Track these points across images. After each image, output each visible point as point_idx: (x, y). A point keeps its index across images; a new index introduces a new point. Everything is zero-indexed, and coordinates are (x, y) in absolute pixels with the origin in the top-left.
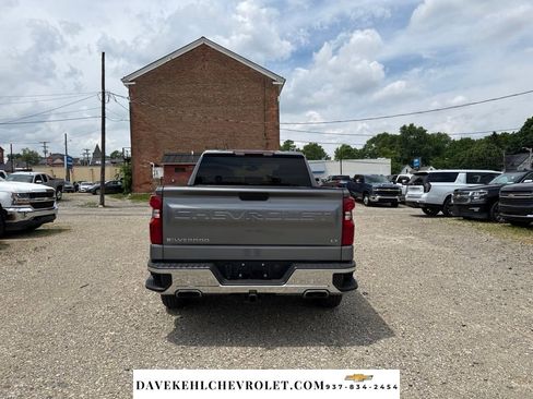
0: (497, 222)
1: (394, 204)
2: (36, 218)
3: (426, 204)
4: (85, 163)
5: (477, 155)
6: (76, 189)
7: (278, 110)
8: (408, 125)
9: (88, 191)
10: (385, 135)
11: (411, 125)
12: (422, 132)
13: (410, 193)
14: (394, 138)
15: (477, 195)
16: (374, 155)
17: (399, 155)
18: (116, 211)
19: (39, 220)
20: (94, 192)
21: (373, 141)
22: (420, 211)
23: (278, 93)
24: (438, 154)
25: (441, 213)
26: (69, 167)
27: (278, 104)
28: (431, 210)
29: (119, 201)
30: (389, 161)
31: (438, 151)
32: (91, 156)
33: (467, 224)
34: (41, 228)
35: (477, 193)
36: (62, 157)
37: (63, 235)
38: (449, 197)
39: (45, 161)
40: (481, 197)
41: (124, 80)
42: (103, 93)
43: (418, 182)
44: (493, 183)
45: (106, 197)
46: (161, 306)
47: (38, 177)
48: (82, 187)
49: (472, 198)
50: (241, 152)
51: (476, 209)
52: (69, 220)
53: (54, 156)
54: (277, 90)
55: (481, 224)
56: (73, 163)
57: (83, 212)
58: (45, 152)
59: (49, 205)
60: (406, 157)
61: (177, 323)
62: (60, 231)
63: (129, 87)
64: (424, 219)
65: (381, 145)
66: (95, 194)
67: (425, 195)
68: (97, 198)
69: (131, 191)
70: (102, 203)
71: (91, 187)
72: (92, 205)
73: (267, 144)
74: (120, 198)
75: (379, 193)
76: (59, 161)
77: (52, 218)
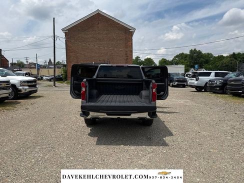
0: (227, 94)
1: (184, 86)
2: (30, 91)
3: (196, 86)
4: (44, 67)
5: (225, 63)
6: (42, 79)
7: (132, 43)
8: (193, 49)
9: (48, 80)
10: (183, 54)
11: (195, 49)
12: (200, 52)
13: (190, 81)
14: (186, 55)
15: (218, 82)
16: (177, 64)
17: (188, 63)
18: (61, 89)
19: (31, 92)
20: (50, 80)
21: (177, 56)
22: (194, 89)
23: (132, 35)
24: (207, 63)
25: (203, 90)
26: (38, 69)
27: (132, 40)
28: (199, 89)
29: (62, 84)
30: (184, 66)
31: (207, 62)
32: (47, 64)
33: (214, 95)
34: (31, 96)
35: (219, 81)
36: (35, 64)
37: (41, 98)
38: (207, 83)
39: (27, 66)
40: (220, 83)
41: (63, 30)
42: (54, 36)
43: (194, 76)
44: (226, 77)
45: (56, 82)
46: (84, 124)
47: (26, 74)
48: (44, 78)
49: (216, 84)
50: (115, 65)
51: (218, 89)
52: (42, 92)
53: (31, 64)
54: (131, 34)
55: (219, 95)
56: (40, 67)
57: (47, 89)
58: (27, 62)
59: (35, 86)
60: (192, 64)
61: (91, 130)
62: (39, 97)
63: (65, 33)
64: (195, 93)
65: (180, 59)
66: (50, 81)
67: (196, 82)
68: (52, 83)
69: (66, 80)
70: (55, 85)
71: (48, 78)
72: (50, 86)
73: (127, 59)
74: (62, 83)
75: (177, 81)
76: (33, 66)
77: (36, 91)
